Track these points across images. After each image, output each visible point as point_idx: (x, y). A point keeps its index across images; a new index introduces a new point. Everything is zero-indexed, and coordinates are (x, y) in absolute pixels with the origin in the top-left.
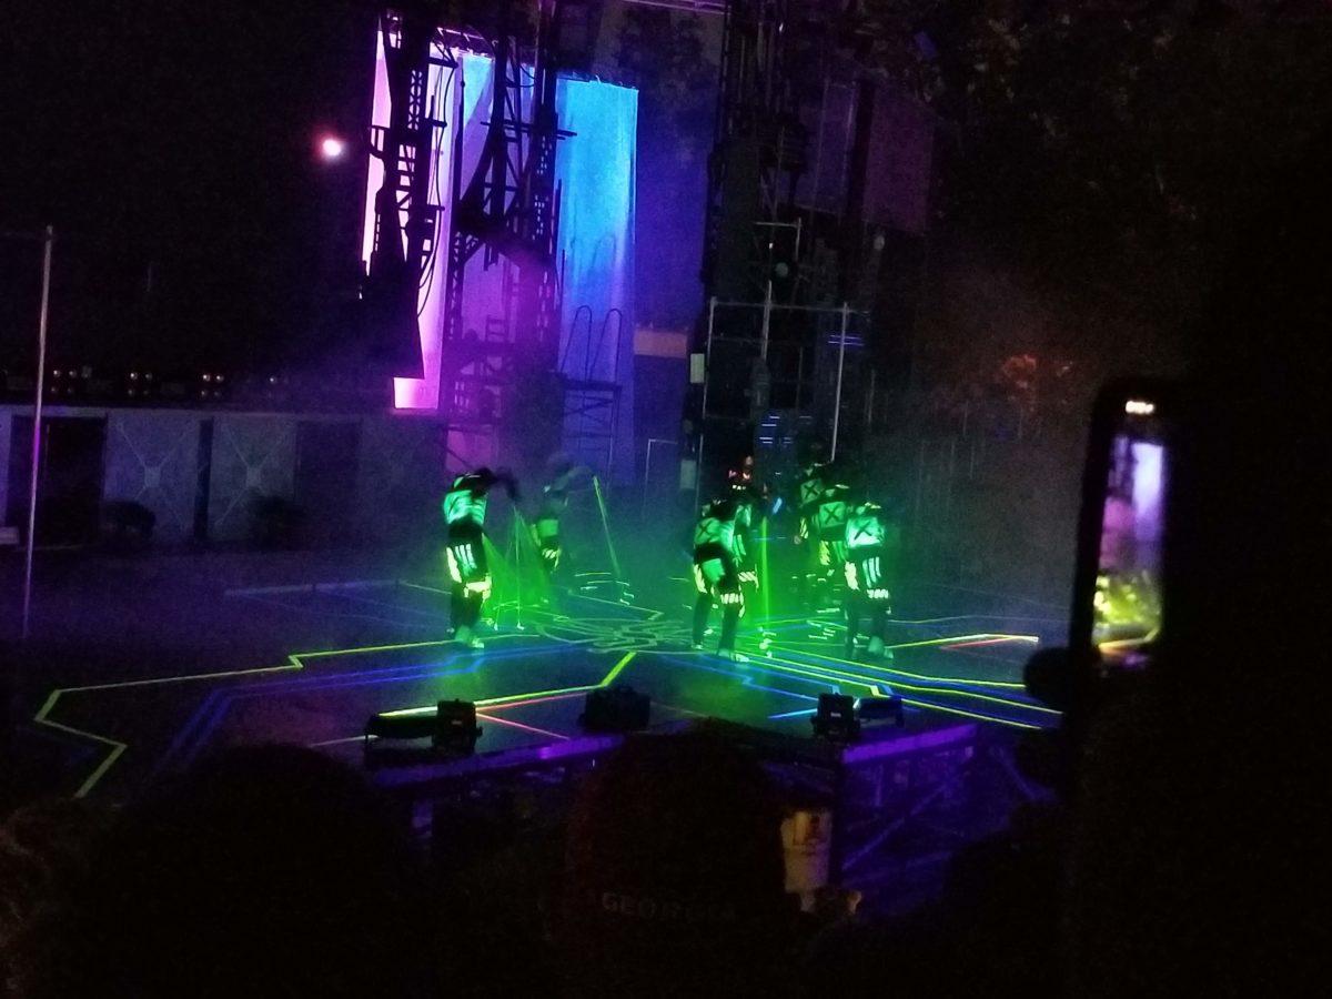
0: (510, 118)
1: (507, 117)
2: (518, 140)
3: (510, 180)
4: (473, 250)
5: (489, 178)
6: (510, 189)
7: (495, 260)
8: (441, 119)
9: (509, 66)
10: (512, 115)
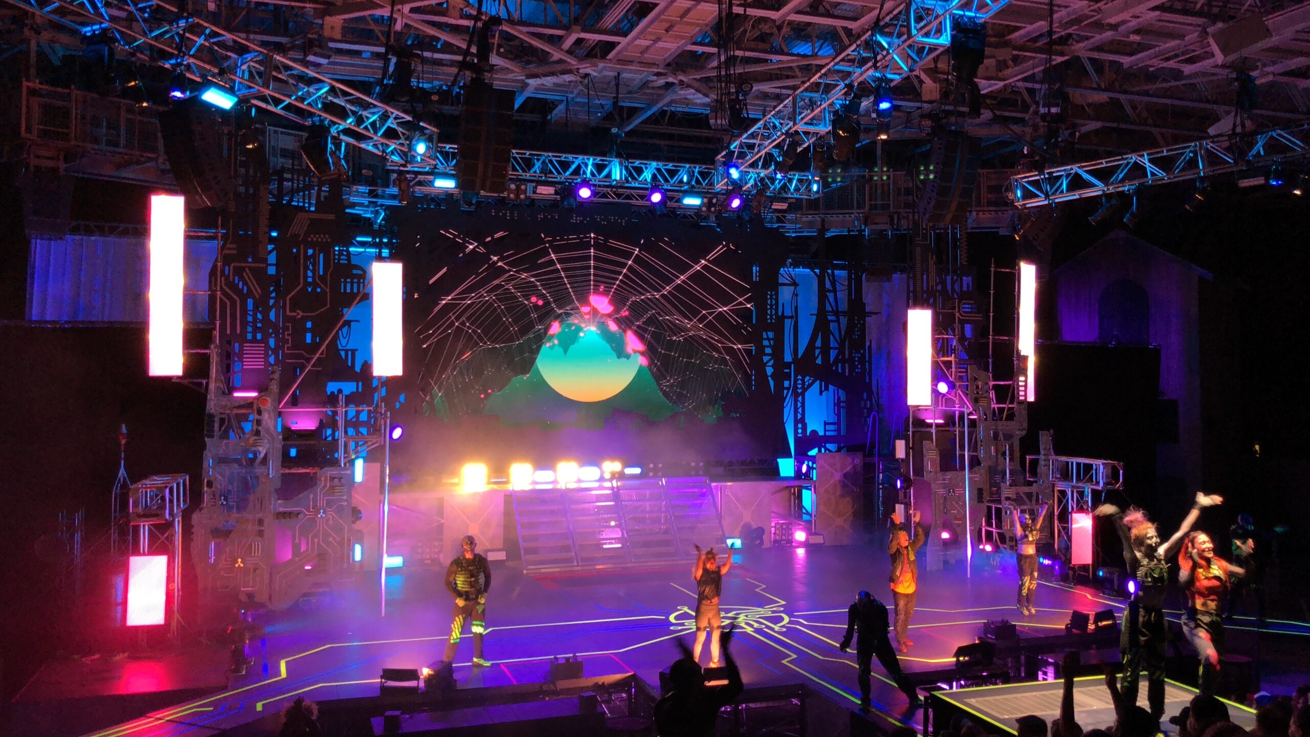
0: (831, 309)
1: (829, 308)
2: (838, 321)
3: (833, 343)
4: (810, 385)
5: (819, 343)
6: (834, 348)
7: (827, 389)
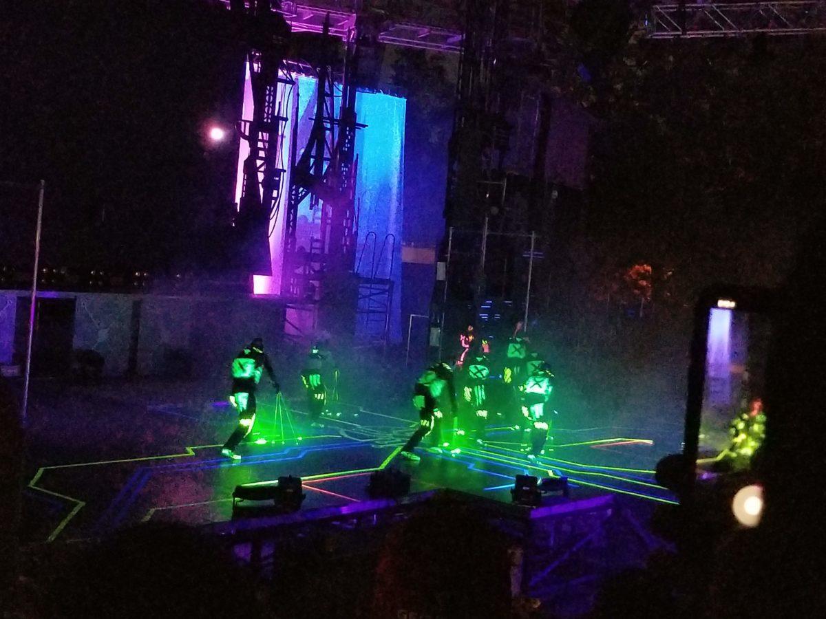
1: (325, 115)
2: (332, 130)
3: (327, 155)
4: (303, 197)
5: (313, 153)
6: (327, 159)
7: (317, 202)
8: (285, 116)
9: (327, 84)
10: (328, 114)
